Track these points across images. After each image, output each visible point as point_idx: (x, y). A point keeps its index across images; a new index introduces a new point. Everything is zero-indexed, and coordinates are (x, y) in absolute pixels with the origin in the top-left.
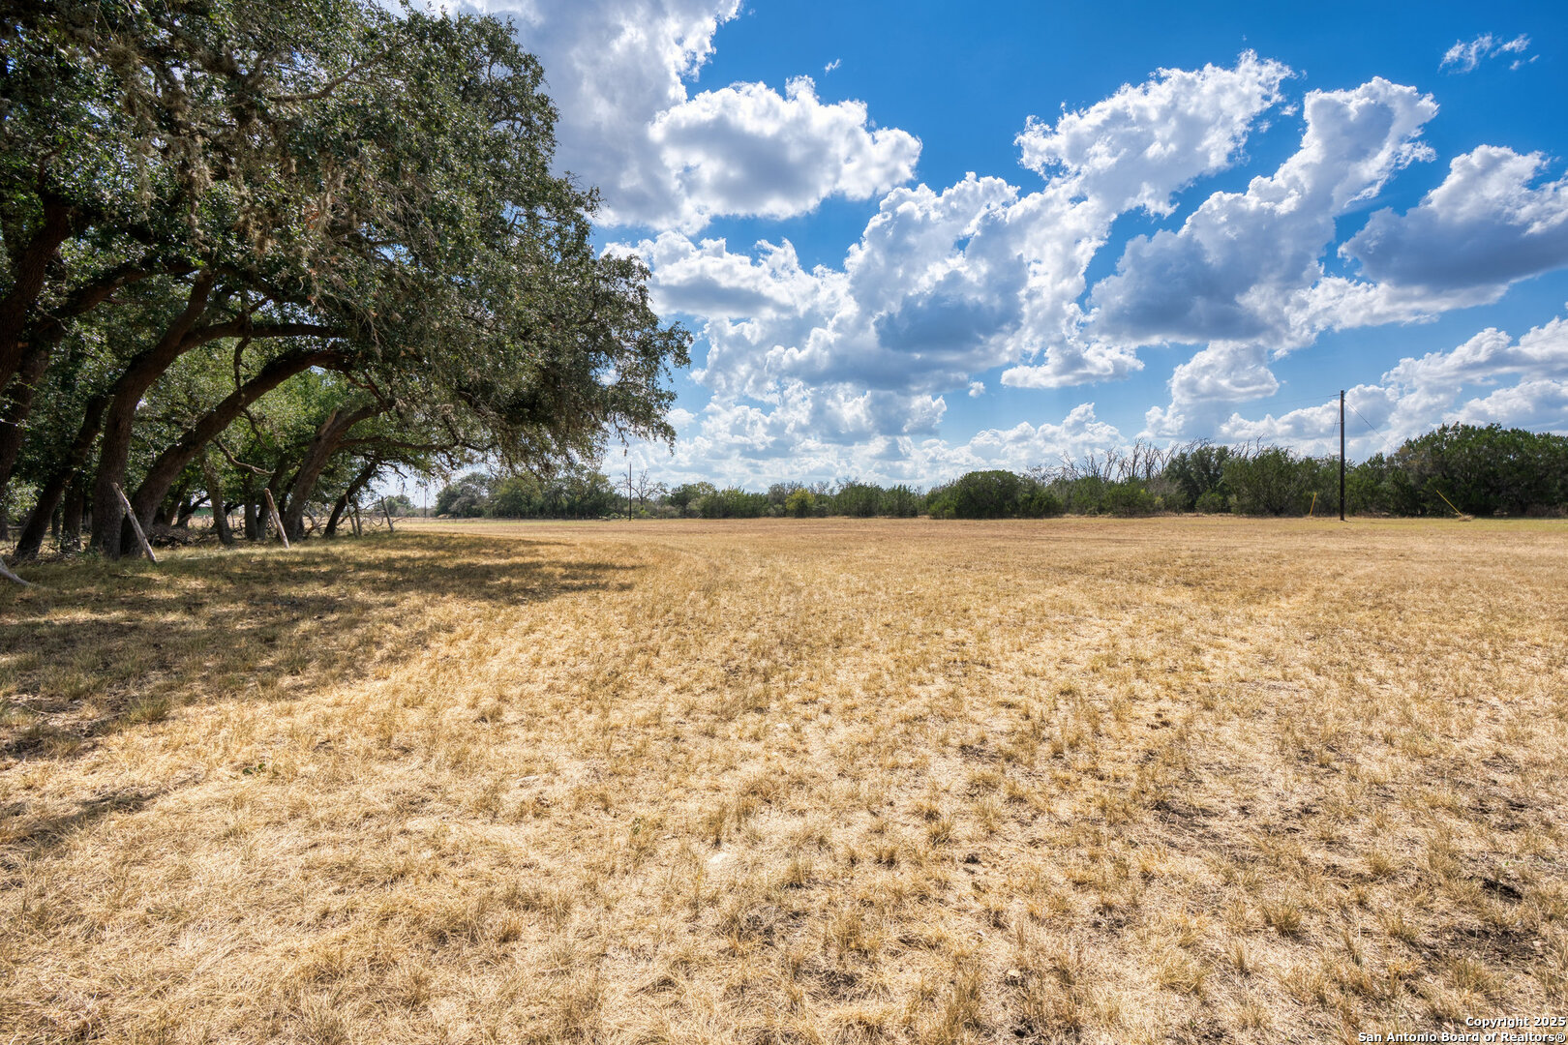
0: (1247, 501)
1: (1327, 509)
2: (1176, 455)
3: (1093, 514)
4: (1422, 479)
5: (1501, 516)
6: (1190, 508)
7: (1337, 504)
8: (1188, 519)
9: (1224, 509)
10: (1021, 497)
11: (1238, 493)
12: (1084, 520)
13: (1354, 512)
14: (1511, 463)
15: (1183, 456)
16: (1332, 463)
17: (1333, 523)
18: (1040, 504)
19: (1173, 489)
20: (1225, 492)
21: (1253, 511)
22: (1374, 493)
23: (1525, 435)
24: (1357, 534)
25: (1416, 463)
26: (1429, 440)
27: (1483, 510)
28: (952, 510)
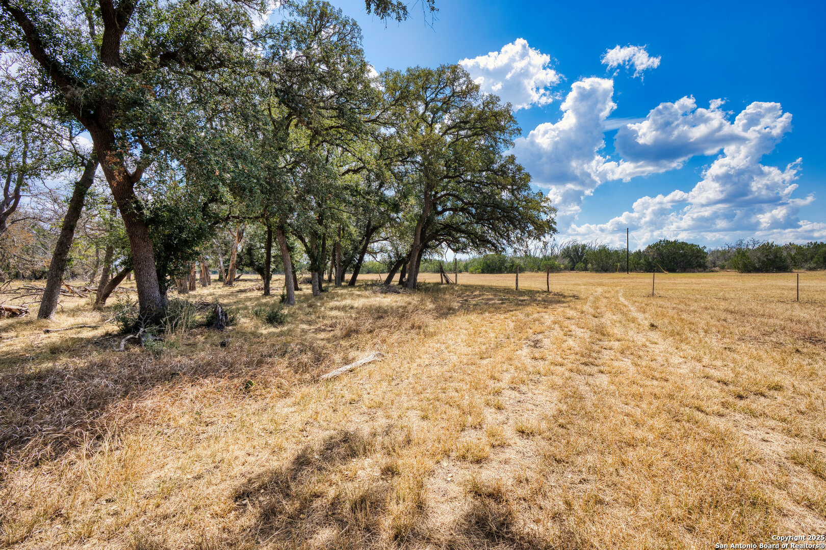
0: (595, 266)
1: (623, 270)
2: (565, 247)
3: (537, 272)
4: (654, 258)
5: (678, 272)
6: (572, 269)
7: (626, 268)
8: (573, 273)
9: (586, 269)
10: (508, 265)
11: (592, 263)
12: (533, 274)
13: (631, 271)
14: (681, 254)
15: (568, 248)
16: (624, 252)
17: (625, 275)
18: (516, 268)
19: (567, 261)
20: (586, 262)
21: (597, 271)
22: (638, 264)
23: (686, 244)
24: (632, 278)
25: (652, 253)
26: (656, 245)
27: (672, 270)
28: (480, 270)
